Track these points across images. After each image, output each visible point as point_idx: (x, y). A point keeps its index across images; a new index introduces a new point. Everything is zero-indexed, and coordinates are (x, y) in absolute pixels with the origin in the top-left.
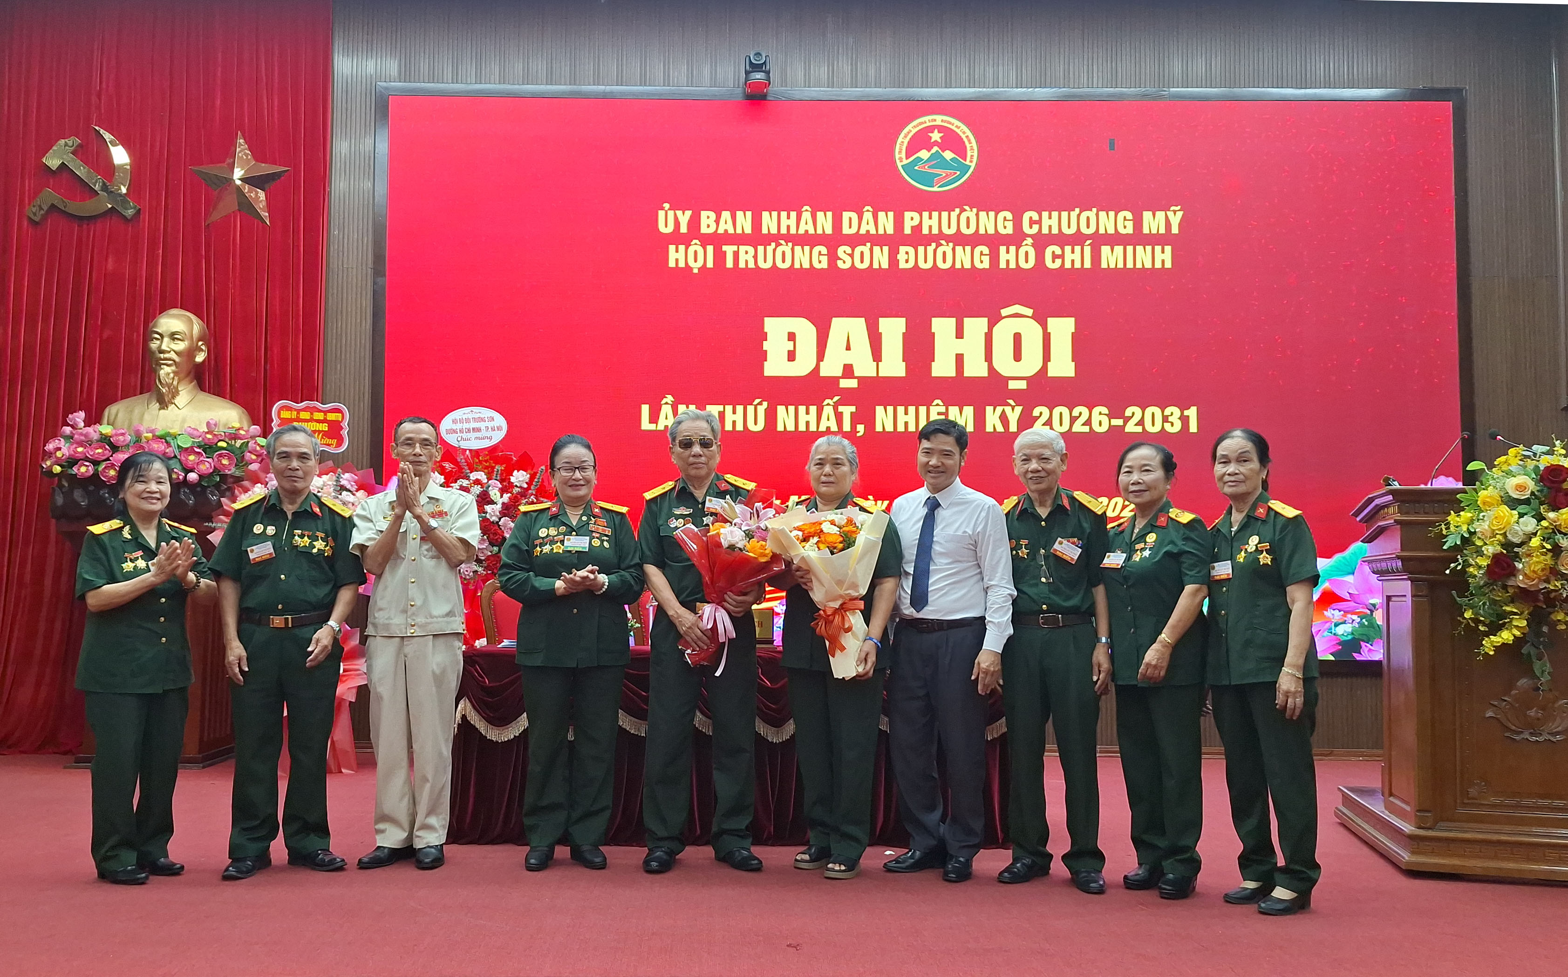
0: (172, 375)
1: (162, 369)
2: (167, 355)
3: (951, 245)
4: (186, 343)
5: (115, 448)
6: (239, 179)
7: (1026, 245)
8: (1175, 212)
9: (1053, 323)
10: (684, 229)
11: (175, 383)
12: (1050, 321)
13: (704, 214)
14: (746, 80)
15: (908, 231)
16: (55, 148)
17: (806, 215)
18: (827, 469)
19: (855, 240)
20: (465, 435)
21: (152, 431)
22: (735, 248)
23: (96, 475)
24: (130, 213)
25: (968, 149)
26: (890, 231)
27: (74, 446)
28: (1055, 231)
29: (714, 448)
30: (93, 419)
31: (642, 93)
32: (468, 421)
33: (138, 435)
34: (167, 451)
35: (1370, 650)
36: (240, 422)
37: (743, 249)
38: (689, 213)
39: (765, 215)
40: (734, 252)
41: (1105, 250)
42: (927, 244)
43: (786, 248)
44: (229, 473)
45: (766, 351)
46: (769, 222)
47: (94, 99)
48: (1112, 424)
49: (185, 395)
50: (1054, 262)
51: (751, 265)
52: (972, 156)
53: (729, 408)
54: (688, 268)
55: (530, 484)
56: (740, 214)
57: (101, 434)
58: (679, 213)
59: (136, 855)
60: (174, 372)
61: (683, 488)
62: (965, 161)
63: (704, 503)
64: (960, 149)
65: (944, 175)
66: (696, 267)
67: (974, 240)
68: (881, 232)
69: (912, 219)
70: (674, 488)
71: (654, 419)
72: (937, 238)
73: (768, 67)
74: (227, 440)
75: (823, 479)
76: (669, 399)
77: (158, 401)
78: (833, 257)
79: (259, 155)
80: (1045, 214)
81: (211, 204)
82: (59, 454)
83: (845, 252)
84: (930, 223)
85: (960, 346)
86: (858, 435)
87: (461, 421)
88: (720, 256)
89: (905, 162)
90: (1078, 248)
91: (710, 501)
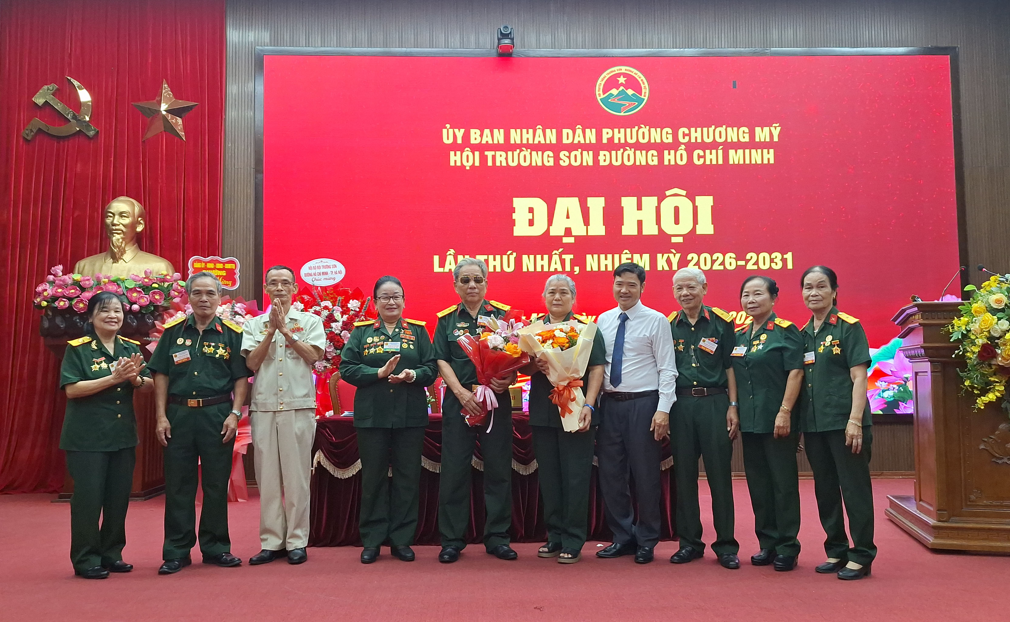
0: (121, 240)
1: (114, 236)
2: (117, 227)
3: (633, 150)
4: (130, 219)
5: (83, 289)
6: (165, 111)
7: (681, 149)
8: (775, 127)
9: (700, 200)
10: (459, 141)
11: (123, 245)
12: (698, 198)
13: (472, 131)
14: (499, 44)
15: (605, 141)
16: (41, 91)
17: (539, 132)
18: (557, 296)
19: (571, 148)
20: (317, 277)
21: (108, 278)
22: (493, 153)
23: (70, 307)
24: (92, 133)
25: (643, 88)
26: (594, 141)
27: (56, 288)
28: (699, 140)
29: (484, 283)
30: (69, 270)
31: (431, 53)
32: (319, 267)
33: (99, 280)
34: (118, 290)
35: (905, 407)
36: (167, 270)
37: (498, 153)
38: (462, 131)
39: (512, 131)
40: (493, 156)
41: (732, 152)
42: (617, 150)
43: (527, 153)
44: (160, 304)
45: (514, 220)
46: (515, 136)
47: (66, 58)
48: (738, 264)
49: (130, 253)
50: (699, 160)
51: (504, 164)
52: (645, 92)
53: (491, 257)
54: (463, 166)
55: (361, 308)
56: (496, 131)
57: (74, 280)
58: (456, 130)
59: (100, 560)
60: (122, 238)
61: (463, 309)
62: (641, 95)
63: (476, 319)
64: (638, 88)
65: (628, 105)
66: (468, 165)
67: (648, 147)
68: (588, 142)
69: (608, 133)
70: (457, 309)
71: (442, 265)
72: (625, 146)
73: (512, 36)
74: (158, 283)
75: (555, 302)
76: (452, 251)
77: (112, 258)
78: (557, 159)
79: (178, 94)
80: (693, 130)
81: (146, 127)
82: (45, 294)
83: (564, 155)
84: (619, 135)
85: (640, 215)
86: (575, 273)
87: (315, 268)
88: (483, 159)
89: (602, 96)
90: (714, 151)
91: (481, 318)
